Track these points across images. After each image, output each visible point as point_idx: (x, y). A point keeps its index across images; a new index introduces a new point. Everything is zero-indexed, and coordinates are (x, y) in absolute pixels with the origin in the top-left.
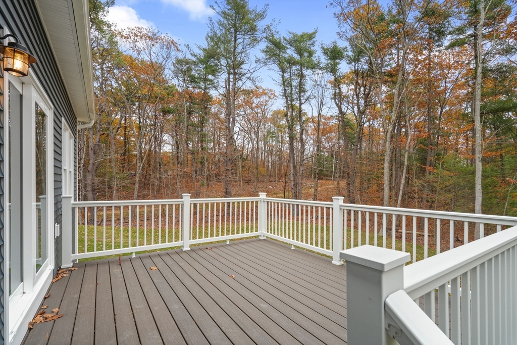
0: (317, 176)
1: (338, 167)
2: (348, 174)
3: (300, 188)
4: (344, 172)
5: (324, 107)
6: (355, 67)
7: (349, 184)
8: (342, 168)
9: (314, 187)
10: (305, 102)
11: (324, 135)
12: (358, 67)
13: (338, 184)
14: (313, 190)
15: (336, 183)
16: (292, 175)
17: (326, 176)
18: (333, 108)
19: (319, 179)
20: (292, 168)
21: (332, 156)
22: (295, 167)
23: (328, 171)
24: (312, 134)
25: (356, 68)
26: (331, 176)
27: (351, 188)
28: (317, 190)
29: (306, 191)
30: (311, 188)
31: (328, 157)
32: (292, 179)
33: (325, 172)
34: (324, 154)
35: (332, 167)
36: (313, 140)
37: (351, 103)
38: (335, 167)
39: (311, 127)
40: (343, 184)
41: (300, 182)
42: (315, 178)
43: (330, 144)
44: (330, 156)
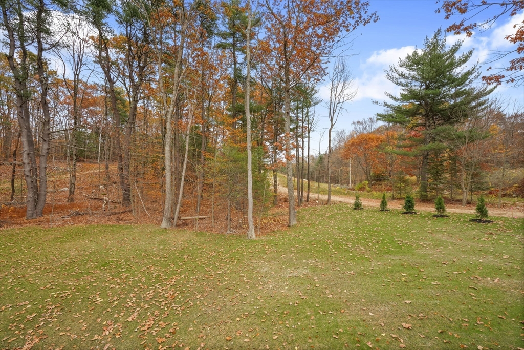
0: (75, 158)
1: (106, 147)
2: (121, 156)
3: (43, 175)
4: (113, 153)
5: (83, 68)
6: (127, 30)
7: (122, 168)
8: (111, 149)
9: (70, 172)
10: (49, 49)
11: (86, 107)
12: (131, 31)
13: (107, 168)
14: (68, 176)
15: (103, 167)
16: (25, 156)
17: (90, 158)
18: (98, 73)
19: (78, 160)
20: (25, 144)
21: (97, 133)
22: (31, 143)
23: (91, 152)
24: (66, 103)
25: (129, 32)
26: (97, 158)
27: (125, 173)
28: (74, 176)
29: (56, 178)
30: (65, 173)
31: (91, 134)
32: (26, 161)
33: (86, 154)
34: (86, 130)
35: (97, 147)
36: (68, 110)
37: (122, 74)
38: (103, 147)
39: (64, 93)
40: (114, 167)
41: (44, 165)
42: (72, 160)
43: (94, 119)
44: (94, 134)
